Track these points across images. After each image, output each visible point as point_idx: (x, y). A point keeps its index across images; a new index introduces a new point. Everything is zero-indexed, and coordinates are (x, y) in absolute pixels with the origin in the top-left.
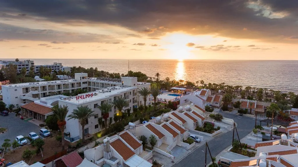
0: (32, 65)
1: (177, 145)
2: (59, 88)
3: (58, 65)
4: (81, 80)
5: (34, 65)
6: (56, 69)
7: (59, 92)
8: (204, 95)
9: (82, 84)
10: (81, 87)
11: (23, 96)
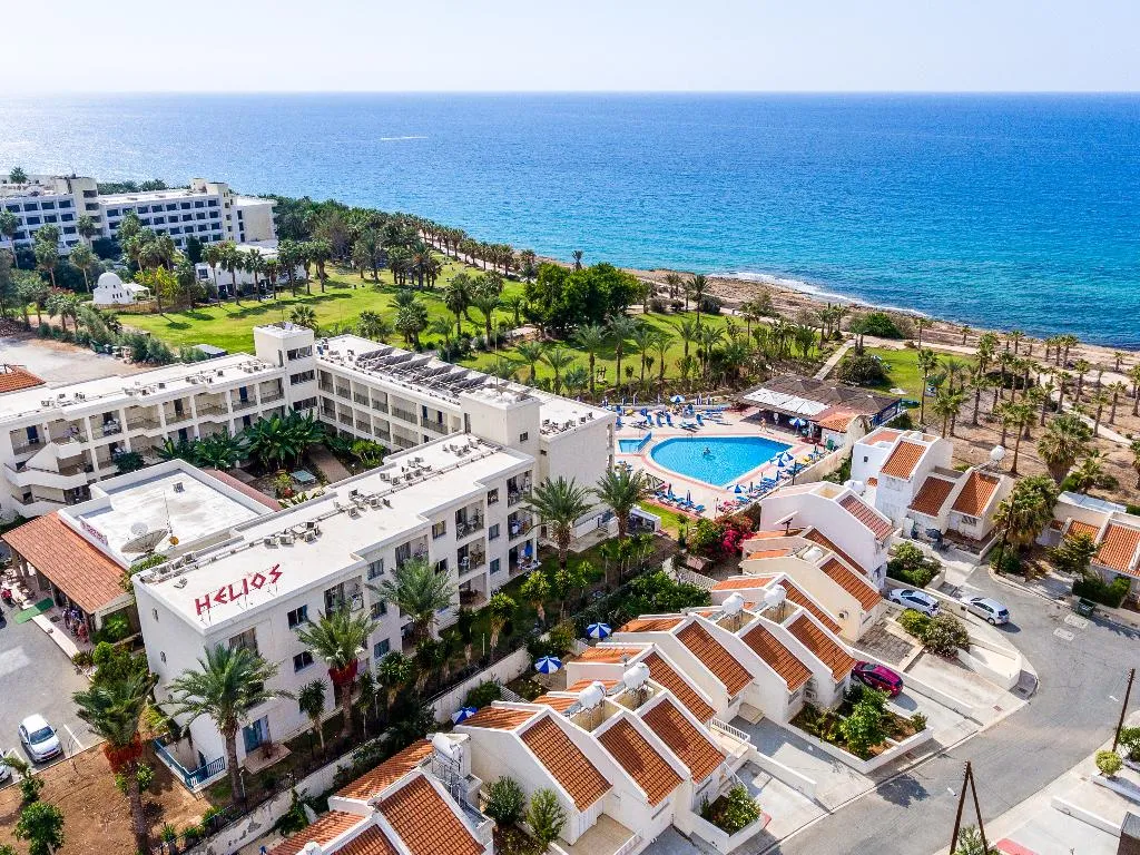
0: (89, 200)
1: (672, 826)
2: (180, 415)
3: (211, 192)
4: (282, 365)
5: (95, 200)
7: (183, 432)
8: (904, 474)
9: (286, 383)
10: (288, 401)
11: (21, 466)
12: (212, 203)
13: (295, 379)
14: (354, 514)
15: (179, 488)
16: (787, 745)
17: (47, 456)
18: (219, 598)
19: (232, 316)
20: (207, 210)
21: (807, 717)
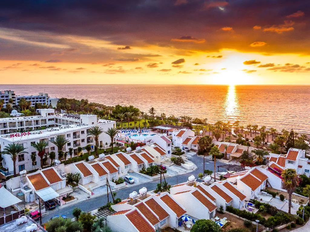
0: (13, 96)
2: (22, 125)
3: (44, 96)
4: (46, 116)
5: (15, 96)
6: (37, 101)
7: (22, 129)
8: (180, 136)
10: (47, 125)
12: (44, 98)
13: (49, 120)
20: (43, 99)
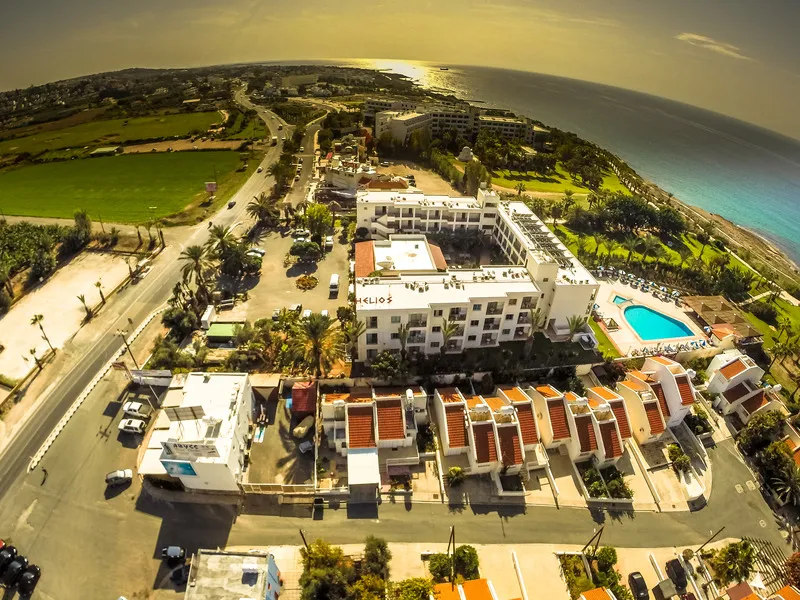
4: (482, 208)
7: (436, 224)
8: (728, 377)
9: (482, 217)
10: (480, 224)
11: (375, 220)
13: (486, 215)
14: (446, 287)
15: (417, 247)
16: (571, 477)
17: (386, 219)
18: (365, 301)
19: (506, 177)
21: (585, 466)
